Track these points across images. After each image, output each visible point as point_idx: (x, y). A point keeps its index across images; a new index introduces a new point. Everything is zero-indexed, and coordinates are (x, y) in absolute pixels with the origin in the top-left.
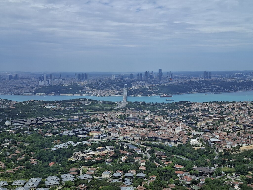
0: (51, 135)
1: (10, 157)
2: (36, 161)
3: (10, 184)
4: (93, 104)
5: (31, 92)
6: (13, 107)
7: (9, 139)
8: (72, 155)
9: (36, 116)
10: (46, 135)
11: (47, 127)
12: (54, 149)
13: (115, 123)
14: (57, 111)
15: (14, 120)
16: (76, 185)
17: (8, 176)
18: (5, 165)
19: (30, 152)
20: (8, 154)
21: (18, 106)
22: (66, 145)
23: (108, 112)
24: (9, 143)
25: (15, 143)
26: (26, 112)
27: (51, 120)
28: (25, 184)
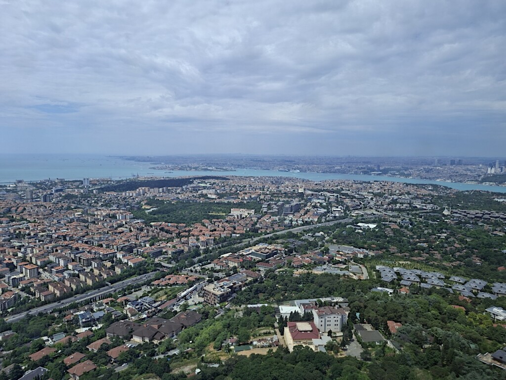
0: (501, 234)
1: (448, 249)
2: (480, 260)
3: (447, 278)
5: (476, 181)
6: (454, 195)
7: (447, 229)
10: (495, 233)
11: (497, 224)
15: (454, 210)
17: (445, 269)
18: (442, 256)
19: (473, 248)
20: (446, 245)
21: (460, 195)
24: (448, 234)
25: (454, 235)
26: (470, 202)
27: (501, 216)
28: (466, 282)
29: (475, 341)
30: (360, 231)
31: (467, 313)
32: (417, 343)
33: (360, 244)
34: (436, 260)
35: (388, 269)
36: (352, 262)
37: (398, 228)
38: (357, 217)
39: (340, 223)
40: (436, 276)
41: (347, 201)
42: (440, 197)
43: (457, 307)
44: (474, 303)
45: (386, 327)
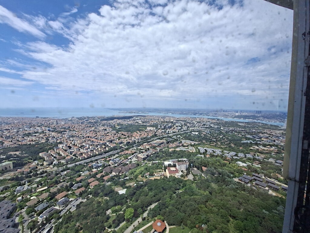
0: (241, 136)
2: (234, 145)
3: (223, 151)
4: (264, 125)
5: (232, 117)
6: (224, 122)
7: (222, 134)
8: (252, 146)
9: (234, 127)
10: (239, 135)
11: (239, 132)
12: (242, 142)
13: (278, 136)
14: (244, 126)
15: (225, 128)
16: (254, 160)
17: (222, 148)
18: (221, 144)
19: (231, 141)
20: (222, 140)
21: (226, 122)
22: (249, 142)
23: (274, 130)
24: (223, 136)
25: (225, 136)
26: (230, 125)
27: (241, 130)
28: (229, 153)
29: (232, 173)
30: (193, 135)
31: (229, 164)
32: (212, 174)
33: (193, 140)
34: (219, 145)
35: (202, 148)
36: (190, 146)
37: (206, 134)
38: (192, 130)
39: (186, 132)
40: (219, 151)
41: (188, 125)
42: (219, 123)
43: (226, 162)
44: (232, 160)
45: (202, 169)
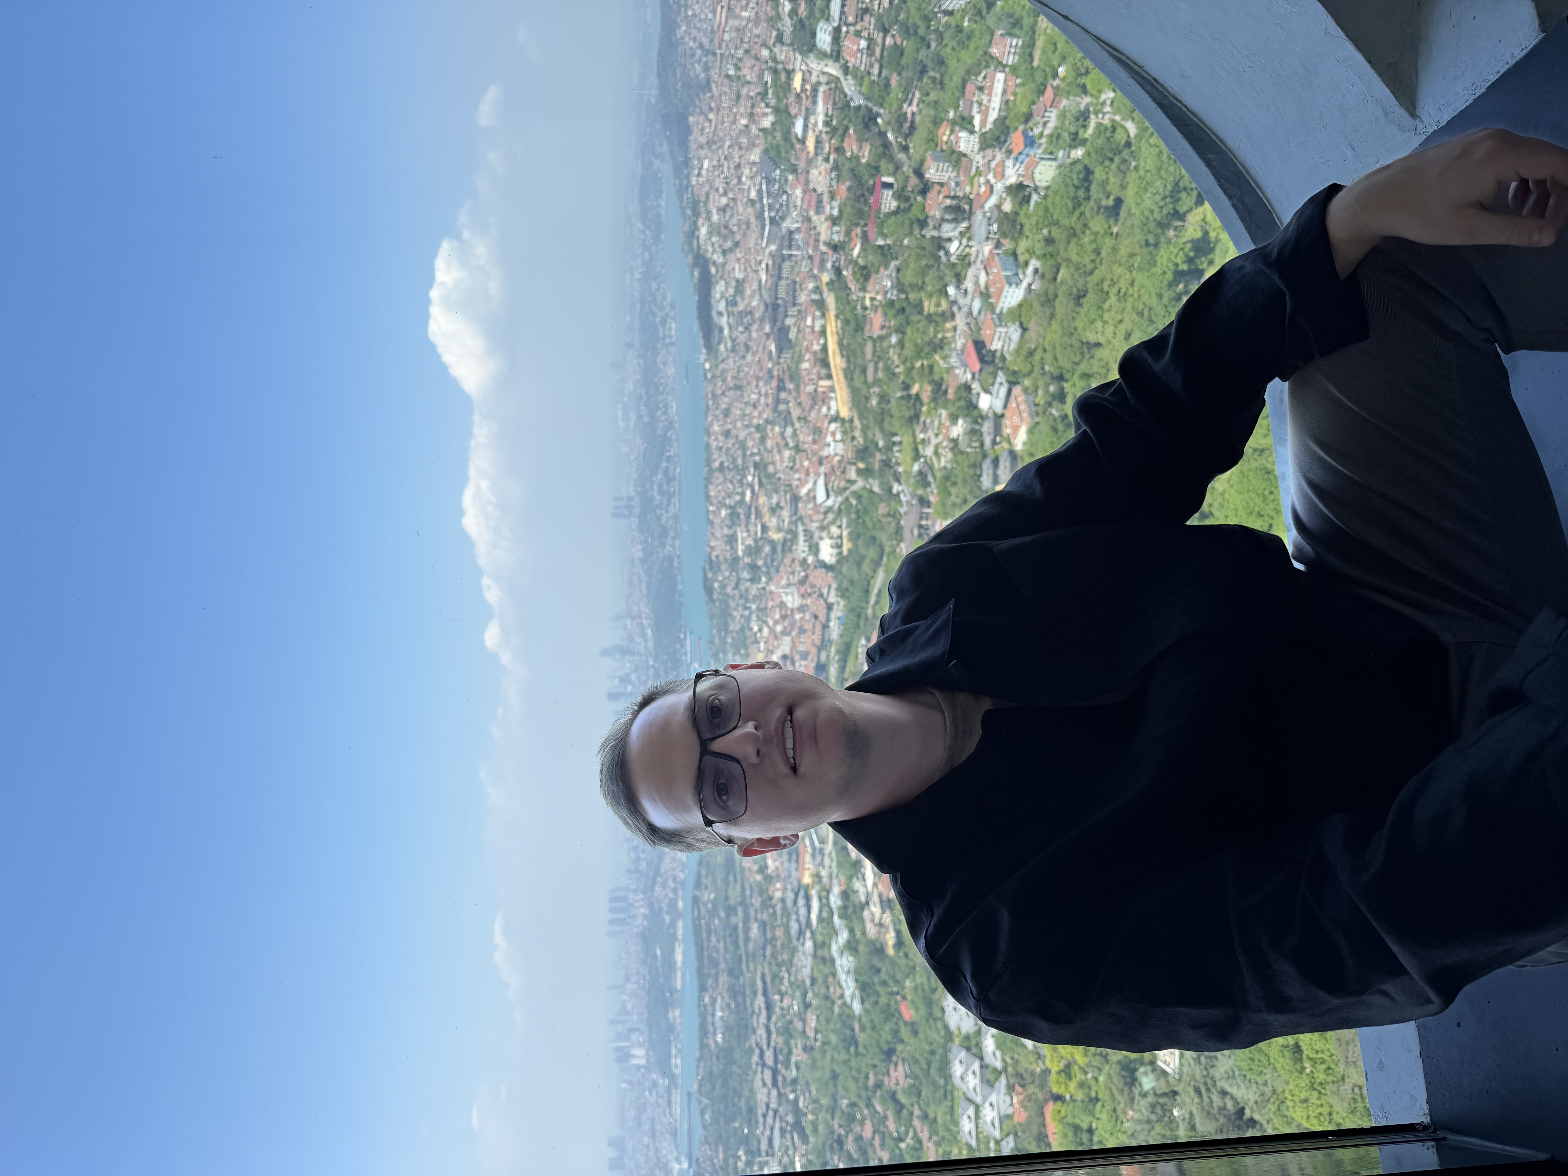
2: (896, 1064)
5: (668, 1091)
6: (717, 1152)
8: (875, 942)
14: (733, 998)
21: (717, 1134)
22: (844, 963)
28: (970, 1101)
31: (1059, 1099)
